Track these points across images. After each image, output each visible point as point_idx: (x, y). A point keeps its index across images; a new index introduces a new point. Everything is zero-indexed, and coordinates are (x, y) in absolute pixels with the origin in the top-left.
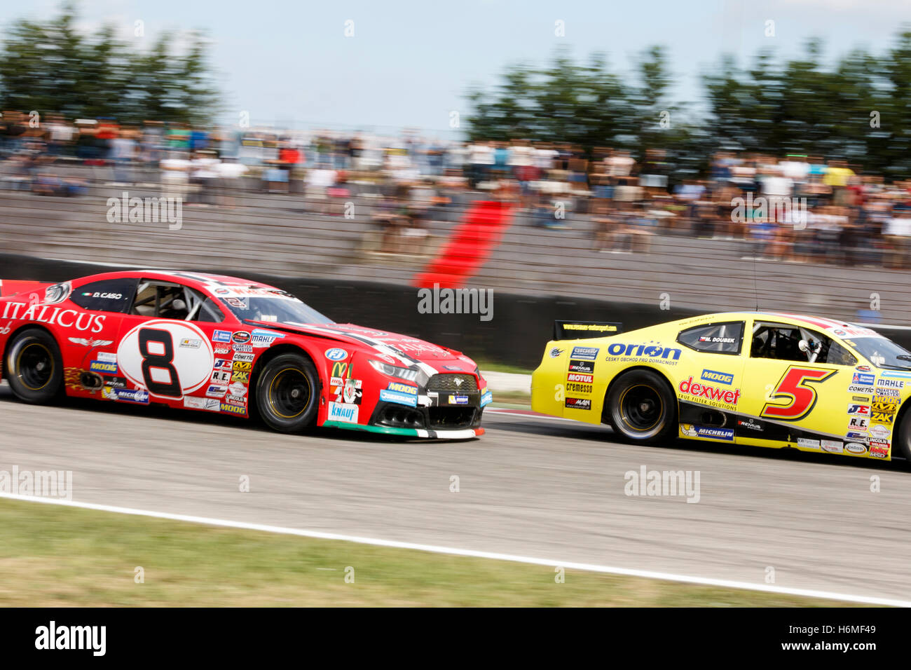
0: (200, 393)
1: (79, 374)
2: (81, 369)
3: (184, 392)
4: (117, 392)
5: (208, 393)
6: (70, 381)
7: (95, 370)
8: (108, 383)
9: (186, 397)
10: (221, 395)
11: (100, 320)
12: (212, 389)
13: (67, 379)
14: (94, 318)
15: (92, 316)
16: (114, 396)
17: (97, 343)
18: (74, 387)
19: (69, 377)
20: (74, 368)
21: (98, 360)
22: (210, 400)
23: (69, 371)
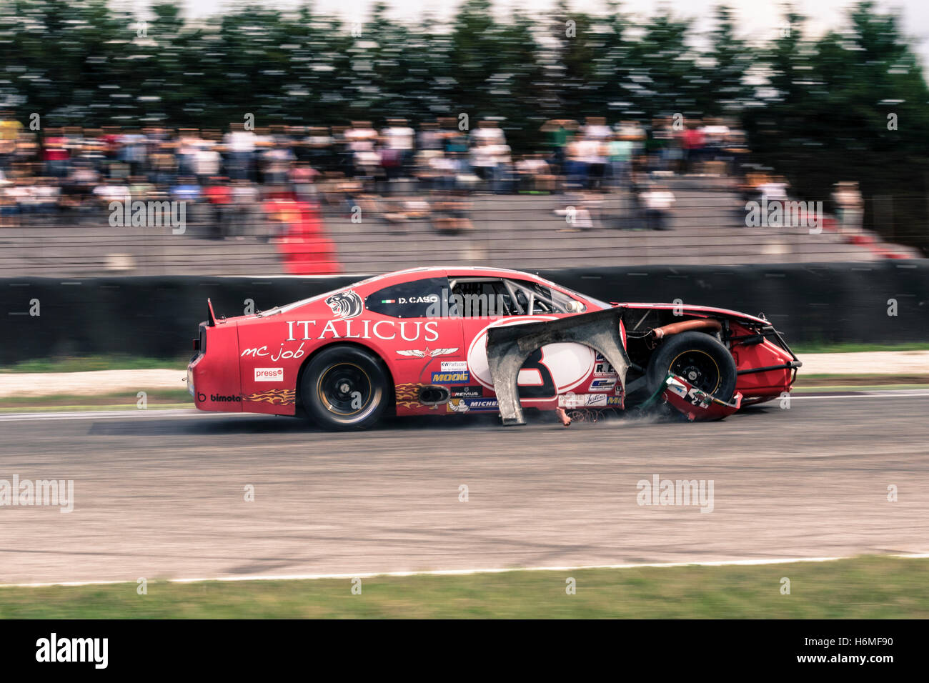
0: (581, 390)
1: (416, 389)
2: (420, 384)
3: (559, 392)
4: (468, 402)
5: (591, 389)
6: (404, 400)
7: (439, 383)
8: (457, 394)
9: (560, 397)
10: (608, 389)
11: (431, 326)
12: (596, 384)
13: (401, 397)
14: (422, 326)
15: (418, 324)
16: (462, 407)
17: (437, 352)
18: (408, 405)
19: (402, 394)
20: (410, 384)
21: (442, 371)
22: (593, 396)
23: (404, 388)
